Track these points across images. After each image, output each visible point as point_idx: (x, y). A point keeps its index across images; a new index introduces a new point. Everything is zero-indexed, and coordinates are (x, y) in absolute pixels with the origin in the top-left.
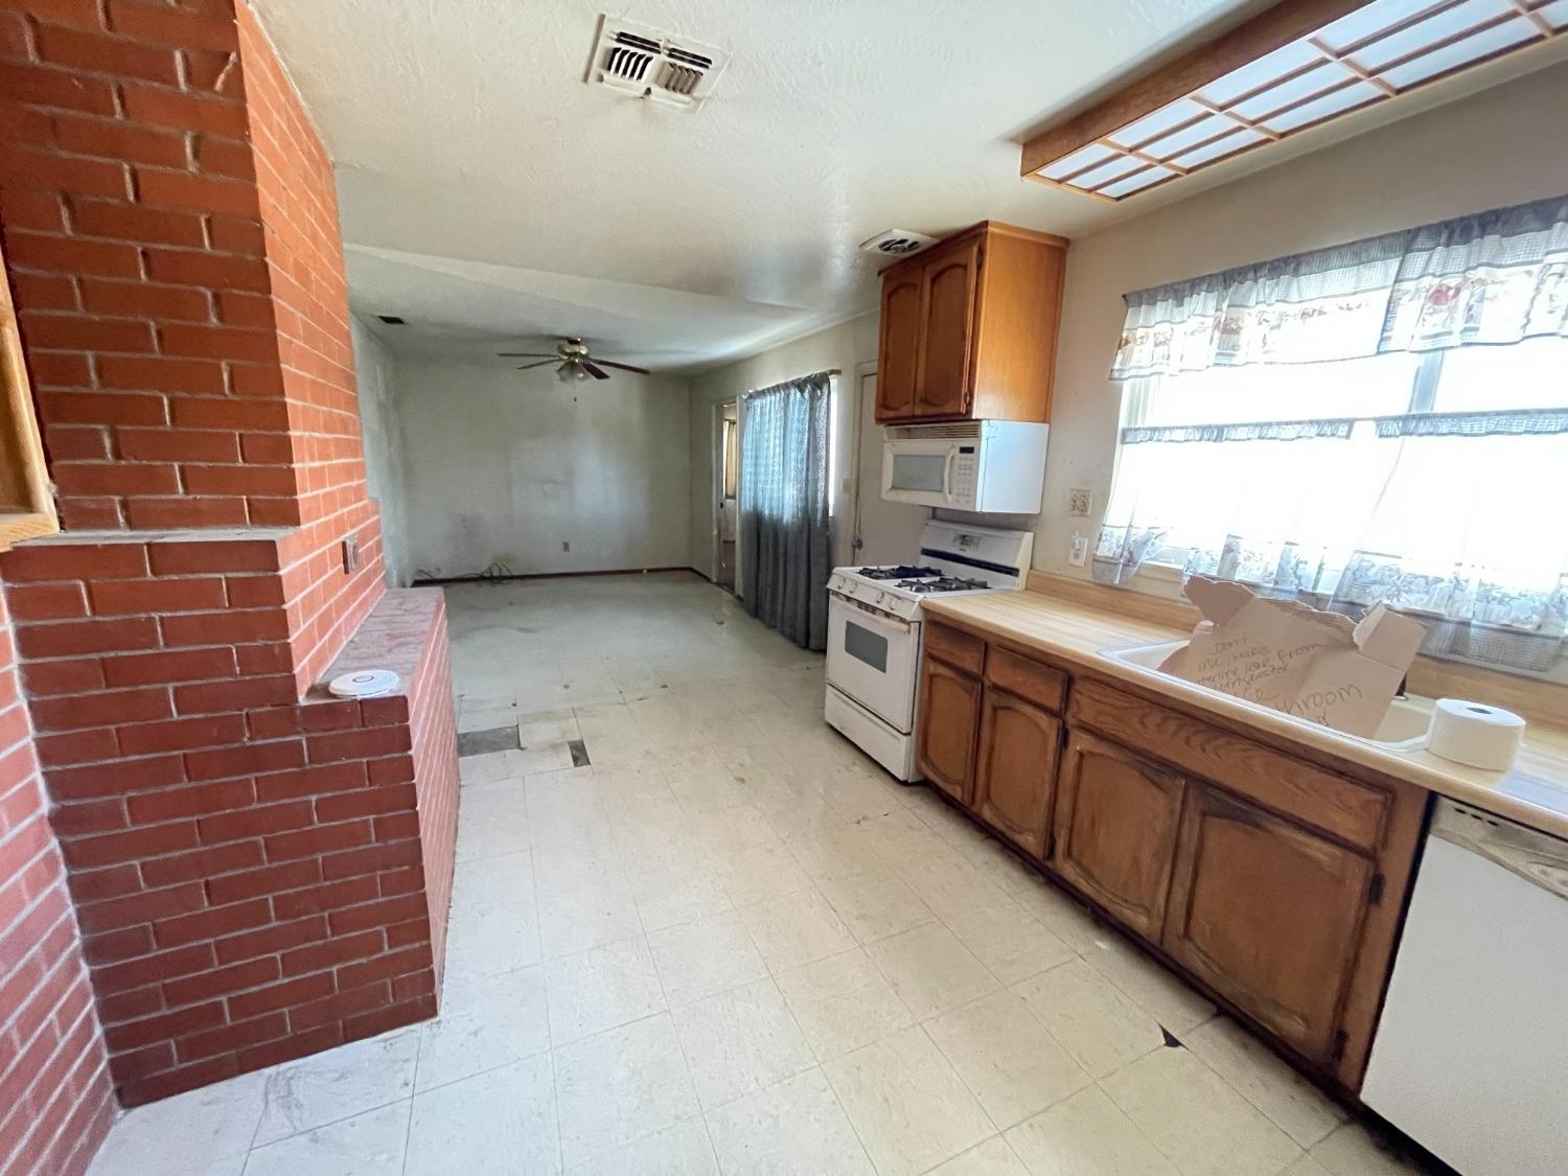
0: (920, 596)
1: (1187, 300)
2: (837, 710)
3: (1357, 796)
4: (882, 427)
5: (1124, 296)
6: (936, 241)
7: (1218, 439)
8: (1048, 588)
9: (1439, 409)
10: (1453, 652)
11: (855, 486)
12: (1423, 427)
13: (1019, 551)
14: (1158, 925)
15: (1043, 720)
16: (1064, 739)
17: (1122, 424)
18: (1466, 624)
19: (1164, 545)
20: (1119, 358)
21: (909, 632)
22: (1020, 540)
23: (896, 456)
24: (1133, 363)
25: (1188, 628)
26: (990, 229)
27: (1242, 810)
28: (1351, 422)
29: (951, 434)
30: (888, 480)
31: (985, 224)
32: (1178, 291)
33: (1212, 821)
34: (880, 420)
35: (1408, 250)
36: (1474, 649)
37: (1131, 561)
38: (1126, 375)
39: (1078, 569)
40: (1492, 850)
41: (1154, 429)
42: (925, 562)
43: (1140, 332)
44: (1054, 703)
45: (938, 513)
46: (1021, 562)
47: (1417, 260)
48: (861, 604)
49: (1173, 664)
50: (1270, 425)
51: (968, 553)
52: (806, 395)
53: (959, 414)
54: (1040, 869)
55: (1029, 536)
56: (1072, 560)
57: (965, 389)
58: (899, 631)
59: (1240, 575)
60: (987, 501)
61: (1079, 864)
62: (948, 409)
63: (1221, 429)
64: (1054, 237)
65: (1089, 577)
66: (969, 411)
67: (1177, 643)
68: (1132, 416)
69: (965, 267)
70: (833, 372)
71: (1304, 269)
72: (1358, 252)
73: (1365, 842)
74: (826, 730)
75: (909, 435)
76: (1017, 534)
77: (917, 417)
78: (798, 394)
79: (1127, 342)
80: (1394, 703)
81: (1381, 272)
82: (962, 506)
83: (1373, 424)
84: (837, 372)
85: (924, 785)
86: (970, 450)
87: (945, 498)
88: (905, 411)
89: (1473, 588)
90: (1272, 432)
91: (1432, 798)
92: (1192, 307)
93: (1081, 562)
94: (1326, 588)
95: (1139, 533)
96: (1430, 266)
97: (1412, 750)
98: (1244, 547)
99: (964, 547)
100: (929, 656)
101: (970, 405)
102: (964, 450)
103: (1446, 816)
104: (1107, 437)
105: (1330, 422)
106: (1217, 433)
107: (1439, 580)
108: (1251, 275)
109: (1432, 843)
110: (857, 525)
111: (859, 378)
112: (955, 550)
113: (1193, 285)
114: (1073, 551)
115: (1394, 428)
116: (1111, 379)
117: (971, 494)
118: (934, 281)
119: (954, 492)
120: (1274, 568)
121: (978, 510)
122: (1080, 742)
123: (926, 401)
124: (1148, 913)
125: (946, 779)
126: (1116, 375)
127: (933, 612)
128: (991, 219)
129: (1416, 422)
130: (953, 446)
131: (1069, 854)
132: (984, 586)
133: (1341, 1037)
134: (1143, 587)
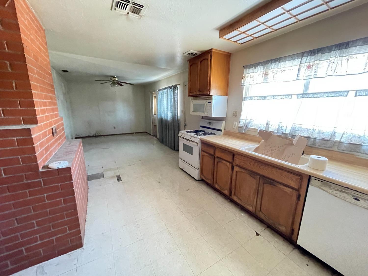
0: (200, 137)
1: (257, 68)
2: (182, 164)
3: (295, 177)
4: (190, 97)
5: (243, 66)
6: (201, 53)
7: (265, 99)
8: (229, 134)
9: (309, 92)
10: (314, 145)
11: (184, 112)
12: (306, 96)
13: (222, 126)
14: (254, 209)
15: (228, 164)
16: (233, 168)
17: (244, 96)
18: (315, 139)
19: (254, 123)
20: (243, 81)
21: (198, 145)
22: (222, 123)
23: (193, 104)
24: (246, 82)
25: (259, 142)
26: (213, 50)
28: (291, 95)
29: (205, 99)
30: (192, 110)
32: (255, 65)
34: (189, 96)
35: (303, 57)
36: (317, 144)
37: (246, 127)
38: (244, 85)
39: (235, 129)
40: (322, 187)
41: (251, 97)
42: (201, 129)
43: (247, 75)
44: (230, 160)
45: (203, 117)
46: (222, 128)
47: (304, 59)
48: (186, 139)
49: (256, 150)
50: (275, 96)
51: (211, 127)
52: (172, 90)
53: (207, 94)
54: (229, 198)
55: (224, 122)
56: (234, 127)
57: (208, 88)
58: (196, 145)
59: (270, 130)
60: (214, 115)
61: (237, 197)
62: (205, 93)
63: (265, 97)
64: (228, 53)
65: (237, 131)
68: (246, 94)
69: (208, 59)
70: (178, 84)
71: (281, 61)
72: (292, 57)
73: (296, 187)
74: (180, 169)
75: (196, 99)
77: (198, 95)
78: (170, 90)
79: (244, 77)
80: (302, 156)
81: (297, 62)
82: (209, 116)
83: (296, 95)
85: (202, 181)
86: (210, 102)
87: (205, 114)
88: (195, 93)
89: (317, 131)
90: (276, 98)
91: (310, 177)
92: (258, 69)
93: (235, 128)
94: (288, 132)
95: (248, 121)
96: (307, 60)
97: (305, 167)
98: (271, 123)
99: (210, 125)
100: (202, 151)
101: (210, 92)
103: (313, 181)
104: (240, 99)
105: (288, 95)
106: (264, 98)
107: (310, 129)
108: (270, 62)
109: (310, 186)
110: (185, 121)
111: (184, 86)
112: (208, 126)
113: (258, 64)
114: (234, 125)
115: (300, 96)
116: (241, 86)
117: (211, 113)
118: (201, 62)
119: (207, 112)
120: (277, 128)
121: (212, 116)
122: (236, 169)
123: (200, 91)
125: (207, 179)
126: (242, 85)
127: (203, 140)
128: (214, 47)
129: (305, 95)
130: (206, 102)
131: (235, 194)
132: (214, 134)
134: (249, 133)
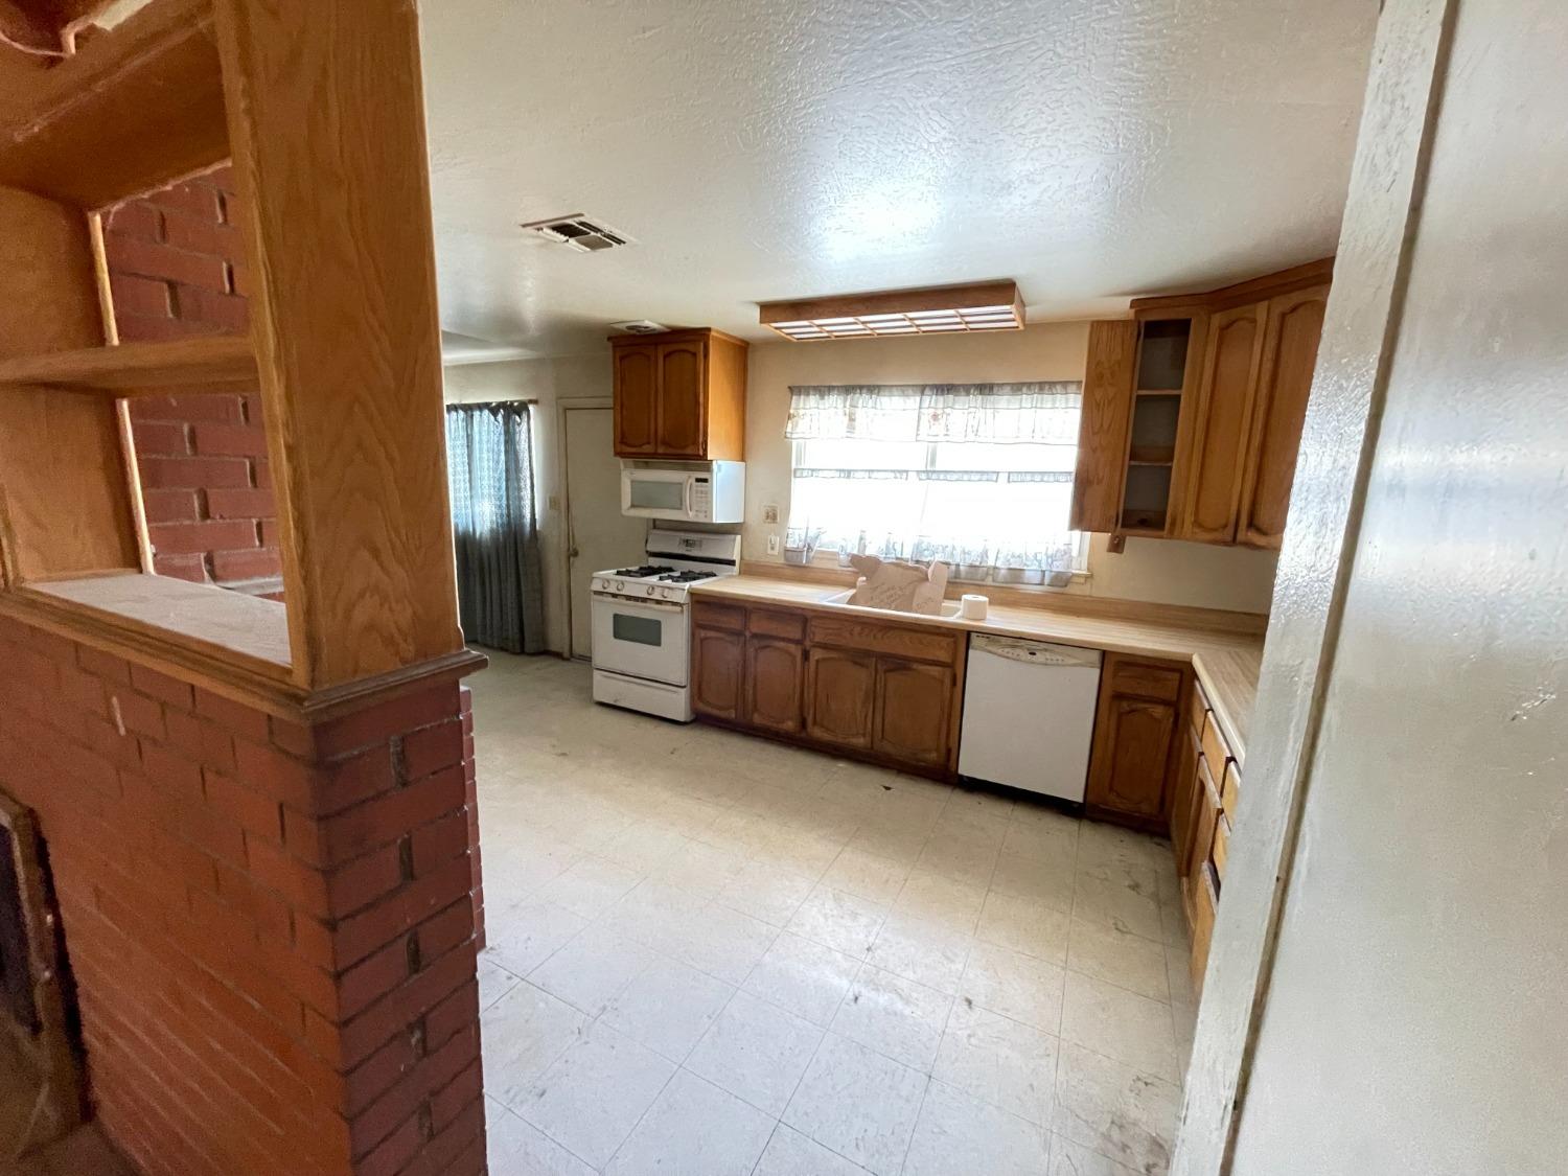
0: (687, 585)
1: (826, 397)
2: (604, 687)
3: (945, 641)
4: (618, 458)
5: (789, 387)
6: (668, 330)
7: (848, 477)
8: (751, 570)
9: (937, 469)
10: (956, 578)
12: (934, 476)
13: (734, 549)
14: (868, 739)
15: (792, 647)
16: (806, 656)
17: (794, 466)
18: (958, 565)
19: (824, 539)
20: (790, 425)
21: (682, 611)
22: (735, 540)
23: (632, 482)
24: (798, 430)
25: (853, 585)
26: (713, 333)
27: (901, 664)
28: (907, 472)
29: (686, 468)
30: (626, 501)
31: (709, 329)
32: (823, 390)
33: (888, 674)
34: (618, 454)
35: (922, 393)
36: (963, 574)
37: (810, 548)
38: (794, 436)
39: (775, 557)
40: (990, 648)
41: (813, 470)
42: (655, 562)
43: (801, 412)
44: (798, 636)
45: (657, 522)
46: (736, 557)
47: (927, 399)
48: (629, 598)
49: (852, 601)
50: (873, 471)
51: (695, 553)
53: (699, 455)
54: (799, 740)
55: (739, 537)
56: (769, 551)
57: (701, 440)
58: (677, 613)
59: (869, 552)
60: (719, 517)
61: (822, 726)
62: (689, 451)
63: (849, 471)
64: (742, 341)
65: (782, 561)
66: (705, 454)
67: (852, 592)
68: (799, 461)
69: (694, 355)
70: (531, 402)
71: (882, 393)
72: (903, 389)
73: (948, 660)
75: (647, 466)
76: (733, 536)
77: (660, 454)
79: (794, 416)
80: (943, 604)
81: (913, 401)
82: (701, 519)
83: (915, 474)
84: (535, 402)
85: (700, 719)
86: (705, 480)
87: (688, 514)
88: (647, 449)
89: (959, 550)
90: (875, 475)
91: (969, 633)
92: (831, 401)
93: (776, 552)
94: (907, 554)
95: (812, 533)
96: (929, 400)
97: (960, 617)
98: (868, 538)
99: (689, 548)
100: (696, 626)
101: (705, 450)
102: (698, 480)
103: (975, 641)
104: (785, 473)
105: (899, 471)
106: (848, 473)
107: (947, 547)
108: (858, 391)
109: (971, 652)
110: (570, 536)
111: (561, 411)
112: (682, 551)
113: (830, 389)
114: (769, 546)
115: (923, 476)
116: (786, 437)
117: (708, 512)
118: (665, 357)
119: (695, 508)
120: (884, 547)
121: (714, 521)
122: (816, 654)
123: (665, 443)
124: (864, 735)
125: (720, 708)
126: (788, 435)
127: (699, 595)
128: (712, 327)
129: (930, 473)
130: (690, 477)
131: (815, 723)
132: (713, 575)
133: (949, 751)
134: (816, 564)
